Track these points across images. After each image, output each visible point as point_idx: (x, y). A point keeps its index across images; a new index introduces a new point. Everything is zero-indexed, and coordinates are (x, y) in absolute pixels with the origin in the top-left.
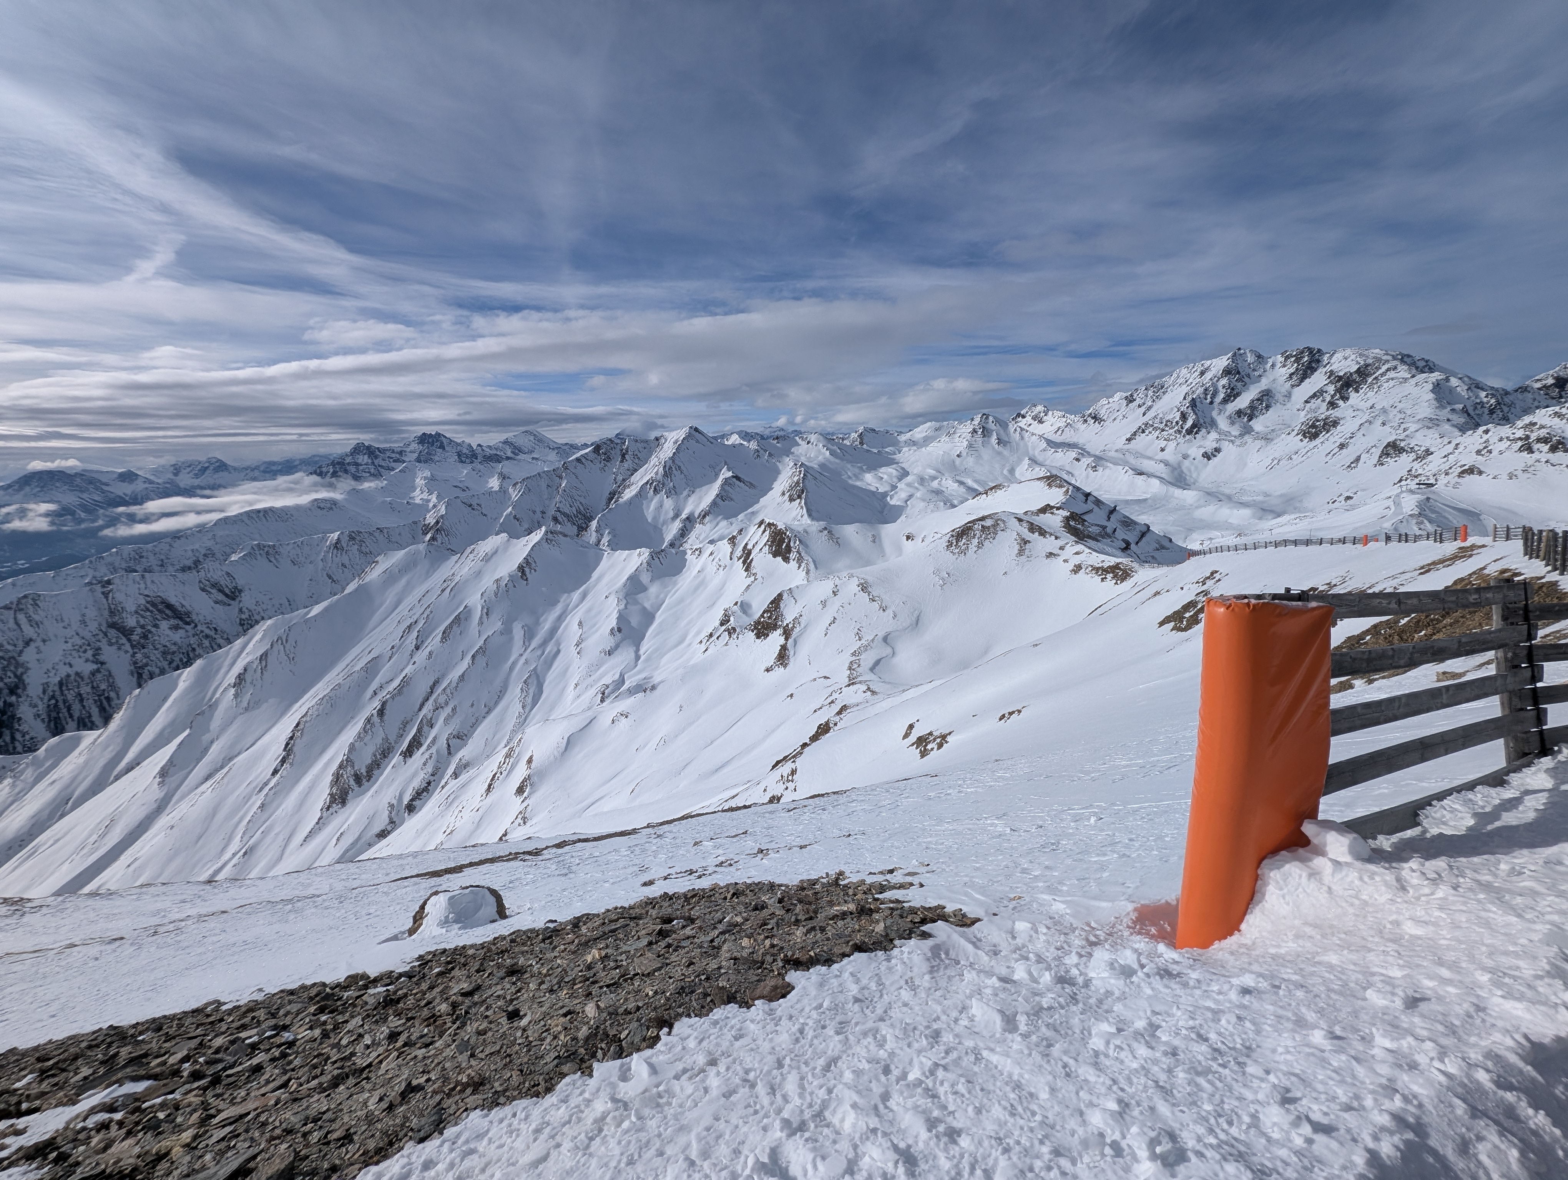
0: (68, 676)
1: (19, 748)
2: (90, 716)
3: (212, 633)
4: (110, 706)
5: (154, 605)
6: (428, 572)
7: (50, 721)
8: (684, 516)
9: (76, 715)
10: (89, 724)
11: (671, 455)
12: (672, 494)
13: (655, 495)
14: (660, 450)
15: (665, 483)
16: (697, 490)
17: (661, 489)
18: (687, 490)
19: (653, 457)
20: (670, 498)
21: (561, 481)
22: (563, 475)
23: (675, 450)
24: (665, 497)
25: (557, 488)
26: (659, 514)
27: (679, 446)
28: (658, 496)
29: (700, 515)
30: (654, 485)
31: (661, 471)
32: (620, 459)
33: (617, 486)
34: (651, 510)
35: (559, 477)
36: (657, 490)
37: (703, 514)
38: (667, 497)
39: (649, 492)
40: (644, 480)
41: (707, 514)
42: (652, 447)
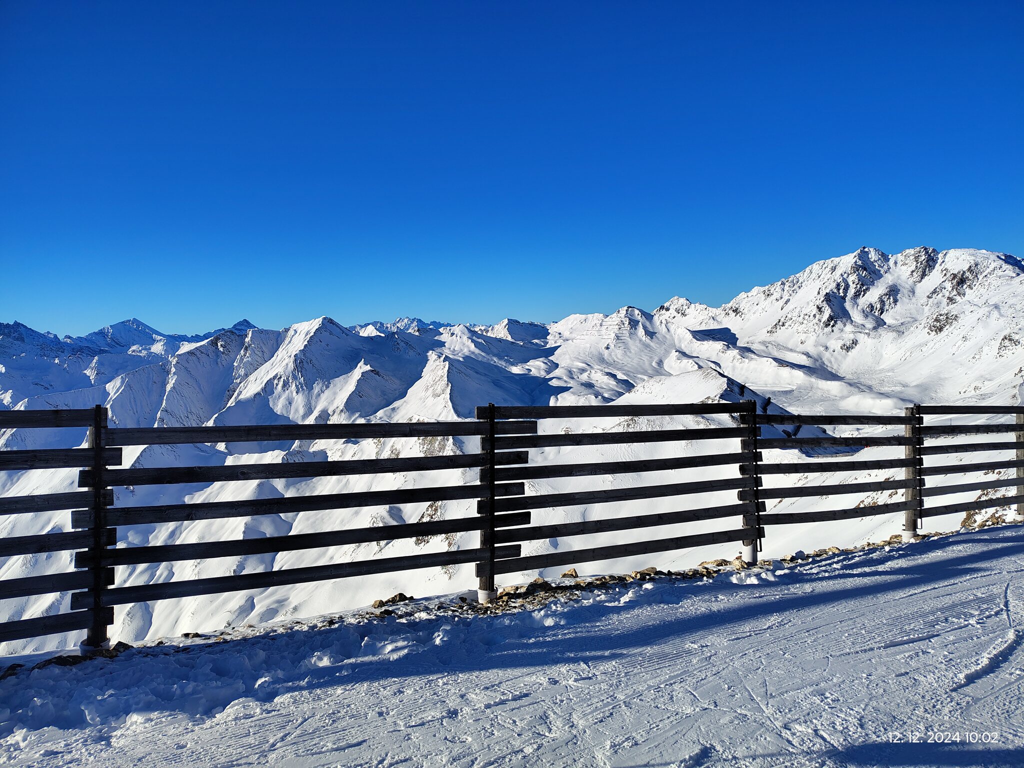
8: (316, 413)
11: (302, 348)
12: (303, 389)
13: (284, 391)
14: (290, 342)
15: (295, 378)
16: (332, 385)
17: (290, 384)
18: (321, 385)
19: (280, 349)
20: (300, 394)
21: (170, 376)
22: (173, 370)
23: (306, 343)
24: (295, 393)
25: (164, 384)
26: (288, 412)
27: (311, 337)
28: (287, 392)
29: (334, 412)
30: (282, 379)
31: (291, 366)
32: (242, 352)
33: (239, 382)
34: (279, 408)
35: (168, 372)
36: (286, 385)
37: (338, 411)
38: (297, 393)
39: (276, 388)
40: (271, 375)
41: (342, 411)
42: (279, 339)
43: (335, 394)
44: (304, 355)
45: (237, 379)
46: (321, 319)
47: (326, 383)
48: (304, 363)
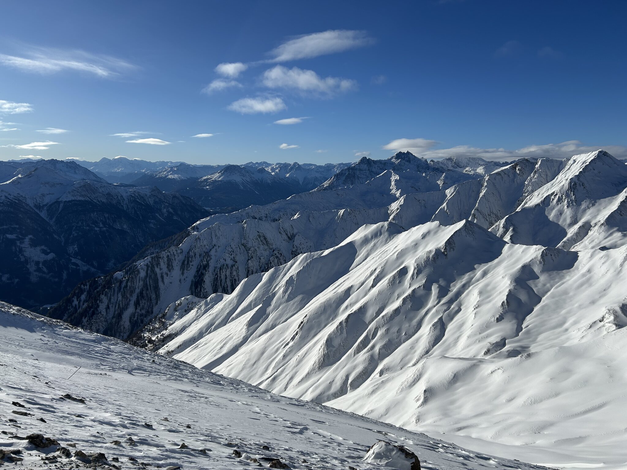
0: (224, 265)
1: (202, 296)
2: (227, 287)
3: (279, 256)
4: (235, 284)
5: (260, 237)
6: (386, 240)
7: (214, 285)
8: (580, 224)
9: (223, 285)
10: (226, 291)
11: (577, 174)
12: (573, 205)
13: (558, 204)
14: (569, 169)
15: (568, 196)
16: (597, 204)
17: (563, 200)
18: (588, 203)
19: (560, 174)
20: (570, 209)
21: (483, 188)
22: (486, 184)
23: (581, 170)
24: (566, 207)
25: (479, 192)
26: (559, 220)
27: (586, 166)
28: (560, 205)
29: (596, 224)
30: (557, 196)
31: (567, 186)
32: (532, 175)
33: (526, 195)
34: (552, 216)
35: (482, 186)
36: (560, 200)
37: (599, 224)
38: (568, 207)
39: (552, 202)
40: (550, 192)
41: (602, 224)
42: (561, 166)
43: (599, 211)
44: (578, 179)
45: (525, 193)
46: (597, 152)
47: (593, 202)
48: (578, 185)
